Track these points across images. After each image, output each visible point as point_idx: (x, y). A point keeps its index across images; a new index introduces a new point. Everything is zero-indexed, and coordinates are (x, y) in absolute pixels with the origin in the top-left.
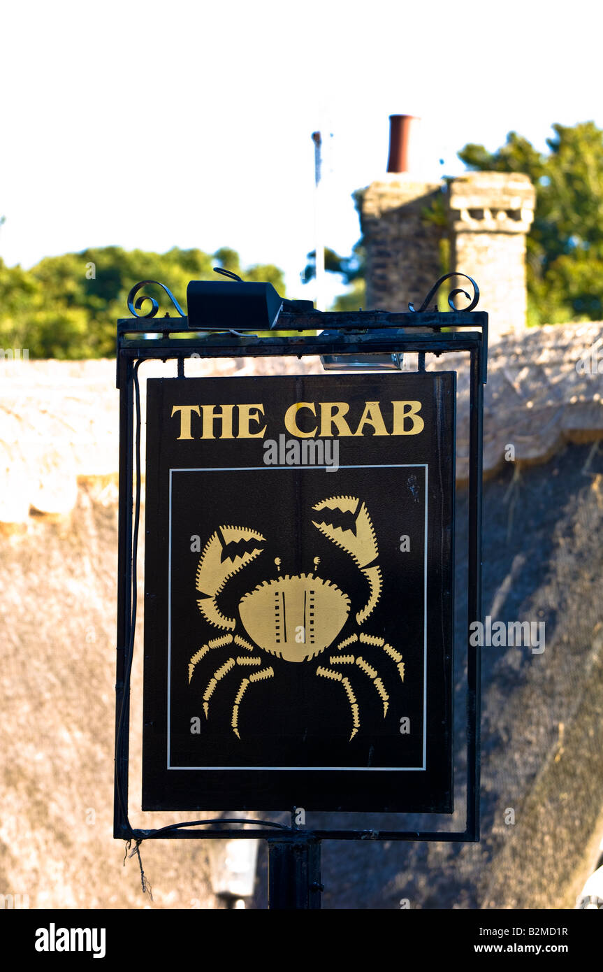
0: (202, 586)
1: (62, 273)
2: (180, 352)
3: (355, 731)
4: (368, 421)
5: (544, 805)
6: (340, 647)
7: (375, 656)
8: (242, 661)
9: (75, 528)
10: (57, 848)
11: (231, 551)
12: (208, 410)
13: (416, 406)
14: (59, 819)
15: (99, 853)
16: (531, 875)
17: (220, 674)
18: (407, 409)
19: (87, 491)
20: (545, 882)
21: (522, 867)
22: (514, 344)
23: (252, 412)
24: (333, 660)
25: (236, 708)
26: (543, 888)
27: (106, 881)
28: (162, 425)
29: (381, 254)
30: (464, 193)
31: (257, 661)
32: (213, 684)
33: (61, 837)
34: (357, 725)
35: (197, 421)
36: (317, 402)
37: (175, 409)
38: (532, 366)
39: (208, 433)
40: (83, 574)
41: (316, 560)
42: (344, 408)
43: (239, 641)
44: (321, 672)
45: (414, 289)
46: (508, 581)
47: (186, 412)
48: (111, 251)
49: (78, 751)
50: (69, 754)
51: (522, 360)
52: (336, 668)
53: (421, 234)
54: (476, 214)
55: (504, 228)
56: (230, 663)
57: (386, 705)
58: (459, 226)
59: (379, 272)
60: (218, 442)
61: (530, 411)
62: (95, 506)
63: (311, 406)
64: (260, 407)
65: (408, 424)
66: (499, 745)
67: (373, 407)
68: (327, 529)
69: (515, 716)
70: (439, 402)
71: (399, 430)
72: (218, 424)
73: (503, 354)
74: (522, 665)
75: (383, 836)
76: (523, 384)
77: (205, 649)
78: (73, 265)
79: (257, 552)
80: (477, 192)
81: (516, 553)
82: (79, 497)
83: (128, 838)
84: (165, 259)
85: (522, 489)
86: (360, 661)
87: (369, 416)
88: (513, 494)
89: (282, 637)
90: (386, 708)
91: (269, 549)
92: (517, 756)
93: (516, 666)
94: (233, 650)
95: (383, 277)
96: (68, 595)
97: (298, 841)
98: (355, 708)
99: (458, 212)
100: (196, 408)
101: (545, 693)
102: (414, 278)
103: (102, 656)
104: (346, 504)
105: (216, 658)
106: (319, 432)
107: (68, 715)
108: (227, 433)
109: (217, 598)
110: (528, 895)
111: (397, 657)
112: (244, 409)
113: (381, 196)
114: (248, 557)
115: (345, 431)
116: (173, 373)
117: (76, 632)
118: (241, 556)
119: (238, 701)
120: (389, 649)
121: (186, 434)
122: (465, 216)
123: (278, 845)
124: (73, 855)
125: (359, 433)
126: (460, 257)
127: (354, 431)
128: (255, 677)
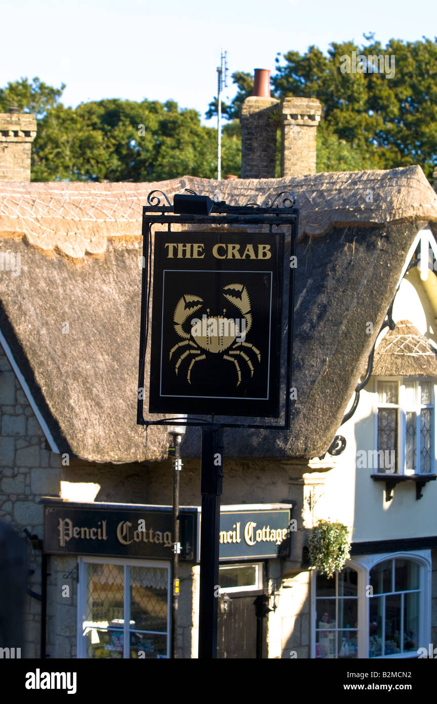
0: (176, 320)
1: (90, 113)
2: (169, 220)
3: (239, 382)
4: (248, 253)
5: (318, 395)
6: (234, 347)
7: (248, 351)
8: (193, 352)
9: (106, 261)
10: (96, 409)
11: (189, 305)
12: (180, 245)
13: (268, 247)
14: (97, 396)
15: (115, 412)
16: (312, 427)
17: (183, 357)
18: (264, 248)
19: (112, 244)
20: (318, 430)
21: (308, 423)
22: (310, 180)
23: (199, 247)
24: (231, 352)
25: (189, 371)
26: (317, 433)
27: (118, 424)
28: (161, 251)
29: (249, 133)
30: (289, 107)
31: (199, 352)
32: (180, 361)
33: (98, 404)
34: (240, 379)
35: (175, 250)
36: (227, 243)
37: (167, 245)
38: (318, 191)
39: (180, 256)
40: (110, 282)
41: (225, 310)
42: (238, 247)
43: (191, 343)
44: (226, 357)
45: (264, 150)
46: (305, 291)
47: (171, 246)
48: (114, 101)
49: (106, 364)
50: (102, 366)
51: (314, 188)
52: (232, 356)
53: (268, 125)
54: (294, 116)
55: (307, 124)
56: (187, 352)
57: (252, 372)
58: (286, 122)
59: (248, 142)
60: (184, 259)
61: (317, 212)
62: (115, 250)
63: (224, 246)
64: (202, 245)
65: (265, 254)
66: (299, 367)
67: (250, 247)
68: (230, 298)
69: (306, 353)
70: (278, 246)
71: (260, 257)
72: (184, 252)
73: (305, 185)
74: (310, 330)
75: (250, 426)
76: (314, 199)
77: (177, 346)
78: (95, 108)
79: (200, 306)
80: (295, 106)
81: (309, 278)
82: (108, 246)
83: (143, 424)
84: (141, 106)
85: (311, 247)
86: (242, 353)
87: (248, 251)
88: (308, 250)
89: (209, 342)
90: (252, 373)
91: (205, 305)
92: (307, 372)
93: (307, 330)
94: (189, 347)
95: (250, 144)
96: (102, 292)
97: (215, 428)
98: (239, 373)
99: (286, 115)
100: (175, 245)
101: (320, 343)
102: (264, 145)
103: (117, 321)
104: (238, 287)
105: (181, 350)
106: (227, 256)
107: (102, 347)
108: (188, 256)
109: (183, 325)
110: (310, 435)
111: (257, 352)
112: (196, 246)
113: (250, 107)
114: (196, 308)
115: (238, 256)
116: (166, 230)
117: (106, 309)
118: (193, 307)
119: (190, 368)
120: (254, 349)
121: (171, 255)
122: (289, 117)
123: (206, 429)
124: (103, 412)
125: (244, 257)
126: (286, 137)
127: (242, 256)
128: (198, 359)
